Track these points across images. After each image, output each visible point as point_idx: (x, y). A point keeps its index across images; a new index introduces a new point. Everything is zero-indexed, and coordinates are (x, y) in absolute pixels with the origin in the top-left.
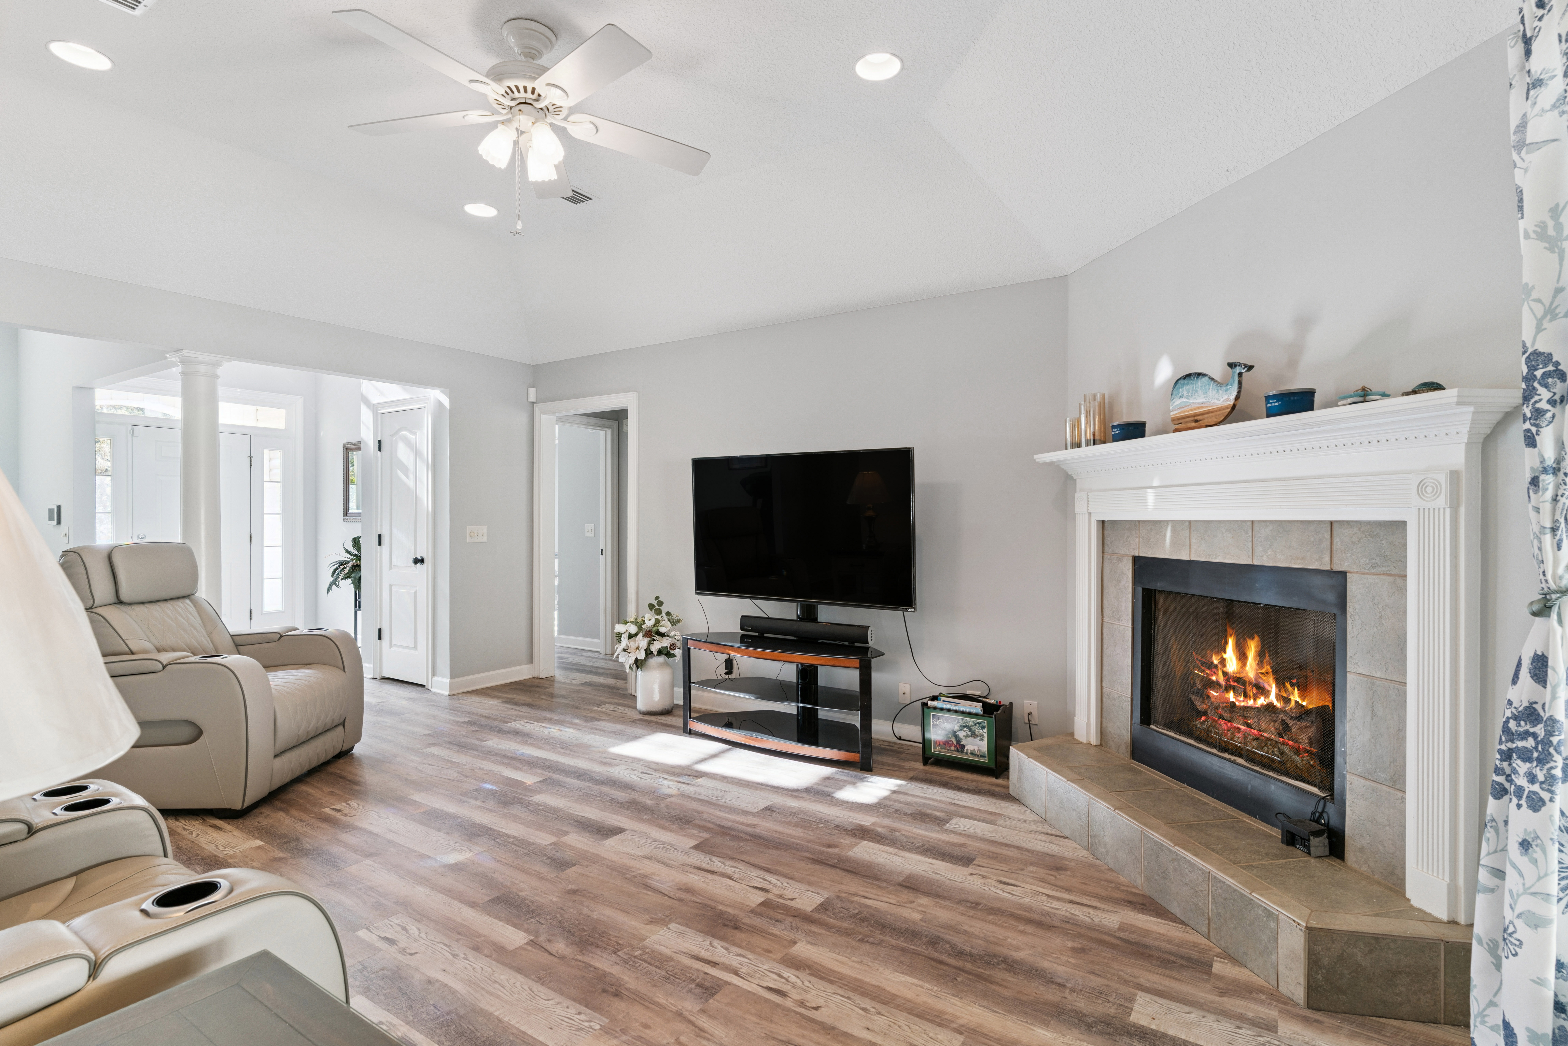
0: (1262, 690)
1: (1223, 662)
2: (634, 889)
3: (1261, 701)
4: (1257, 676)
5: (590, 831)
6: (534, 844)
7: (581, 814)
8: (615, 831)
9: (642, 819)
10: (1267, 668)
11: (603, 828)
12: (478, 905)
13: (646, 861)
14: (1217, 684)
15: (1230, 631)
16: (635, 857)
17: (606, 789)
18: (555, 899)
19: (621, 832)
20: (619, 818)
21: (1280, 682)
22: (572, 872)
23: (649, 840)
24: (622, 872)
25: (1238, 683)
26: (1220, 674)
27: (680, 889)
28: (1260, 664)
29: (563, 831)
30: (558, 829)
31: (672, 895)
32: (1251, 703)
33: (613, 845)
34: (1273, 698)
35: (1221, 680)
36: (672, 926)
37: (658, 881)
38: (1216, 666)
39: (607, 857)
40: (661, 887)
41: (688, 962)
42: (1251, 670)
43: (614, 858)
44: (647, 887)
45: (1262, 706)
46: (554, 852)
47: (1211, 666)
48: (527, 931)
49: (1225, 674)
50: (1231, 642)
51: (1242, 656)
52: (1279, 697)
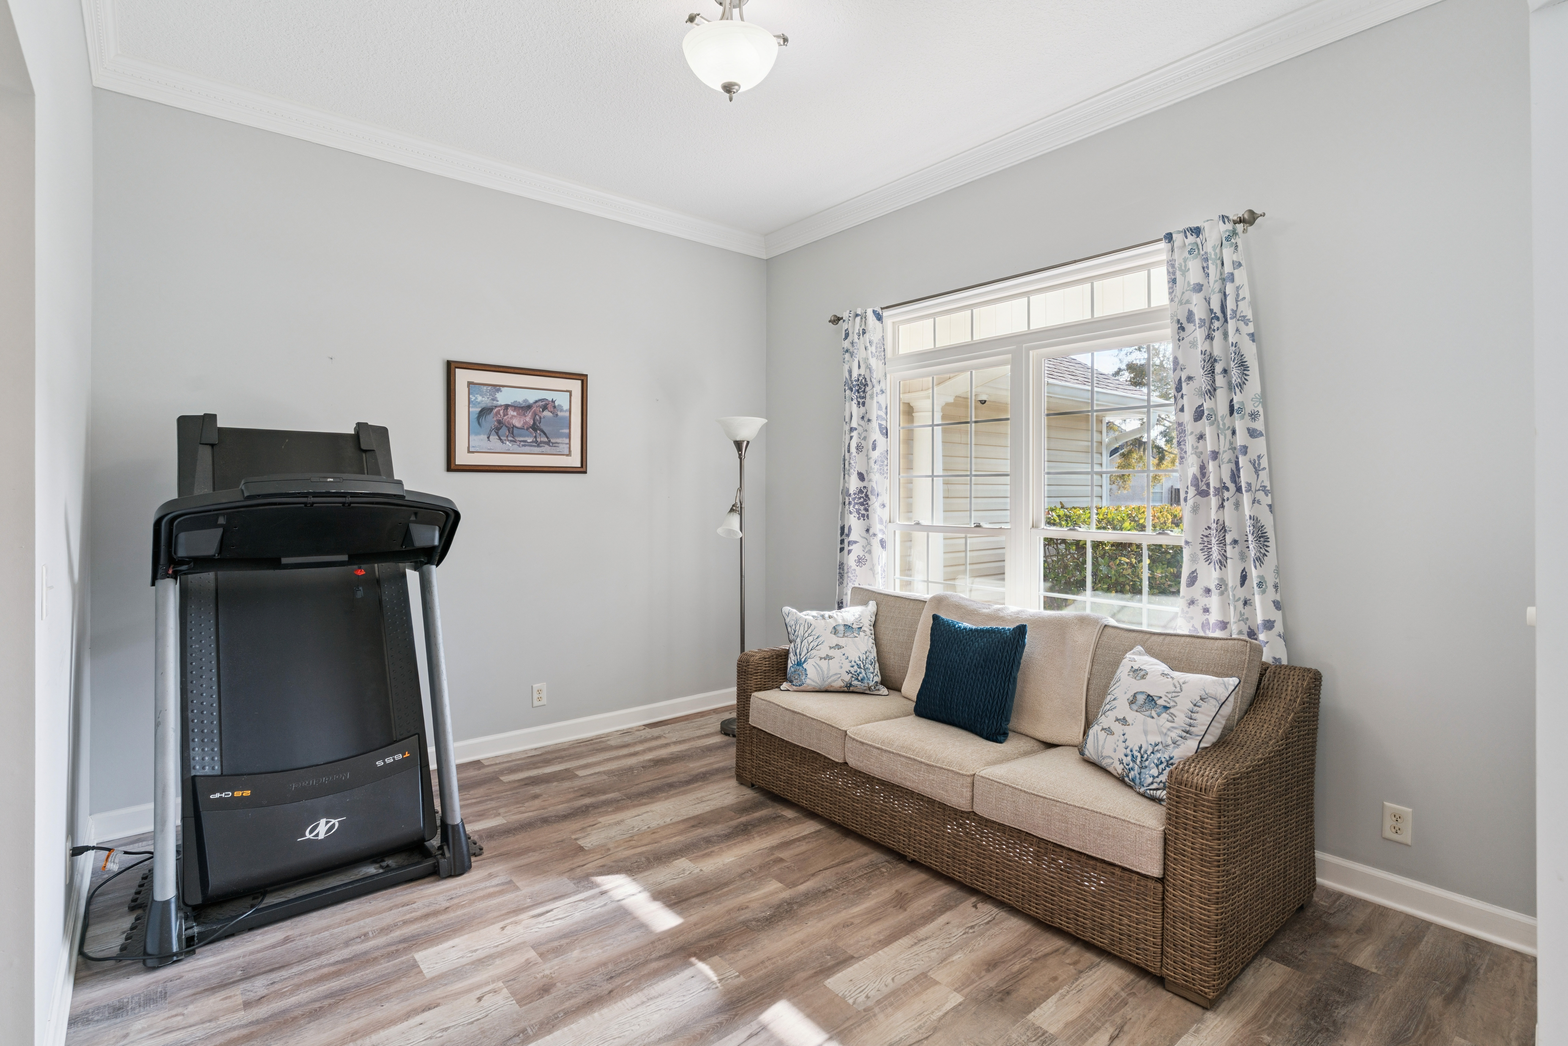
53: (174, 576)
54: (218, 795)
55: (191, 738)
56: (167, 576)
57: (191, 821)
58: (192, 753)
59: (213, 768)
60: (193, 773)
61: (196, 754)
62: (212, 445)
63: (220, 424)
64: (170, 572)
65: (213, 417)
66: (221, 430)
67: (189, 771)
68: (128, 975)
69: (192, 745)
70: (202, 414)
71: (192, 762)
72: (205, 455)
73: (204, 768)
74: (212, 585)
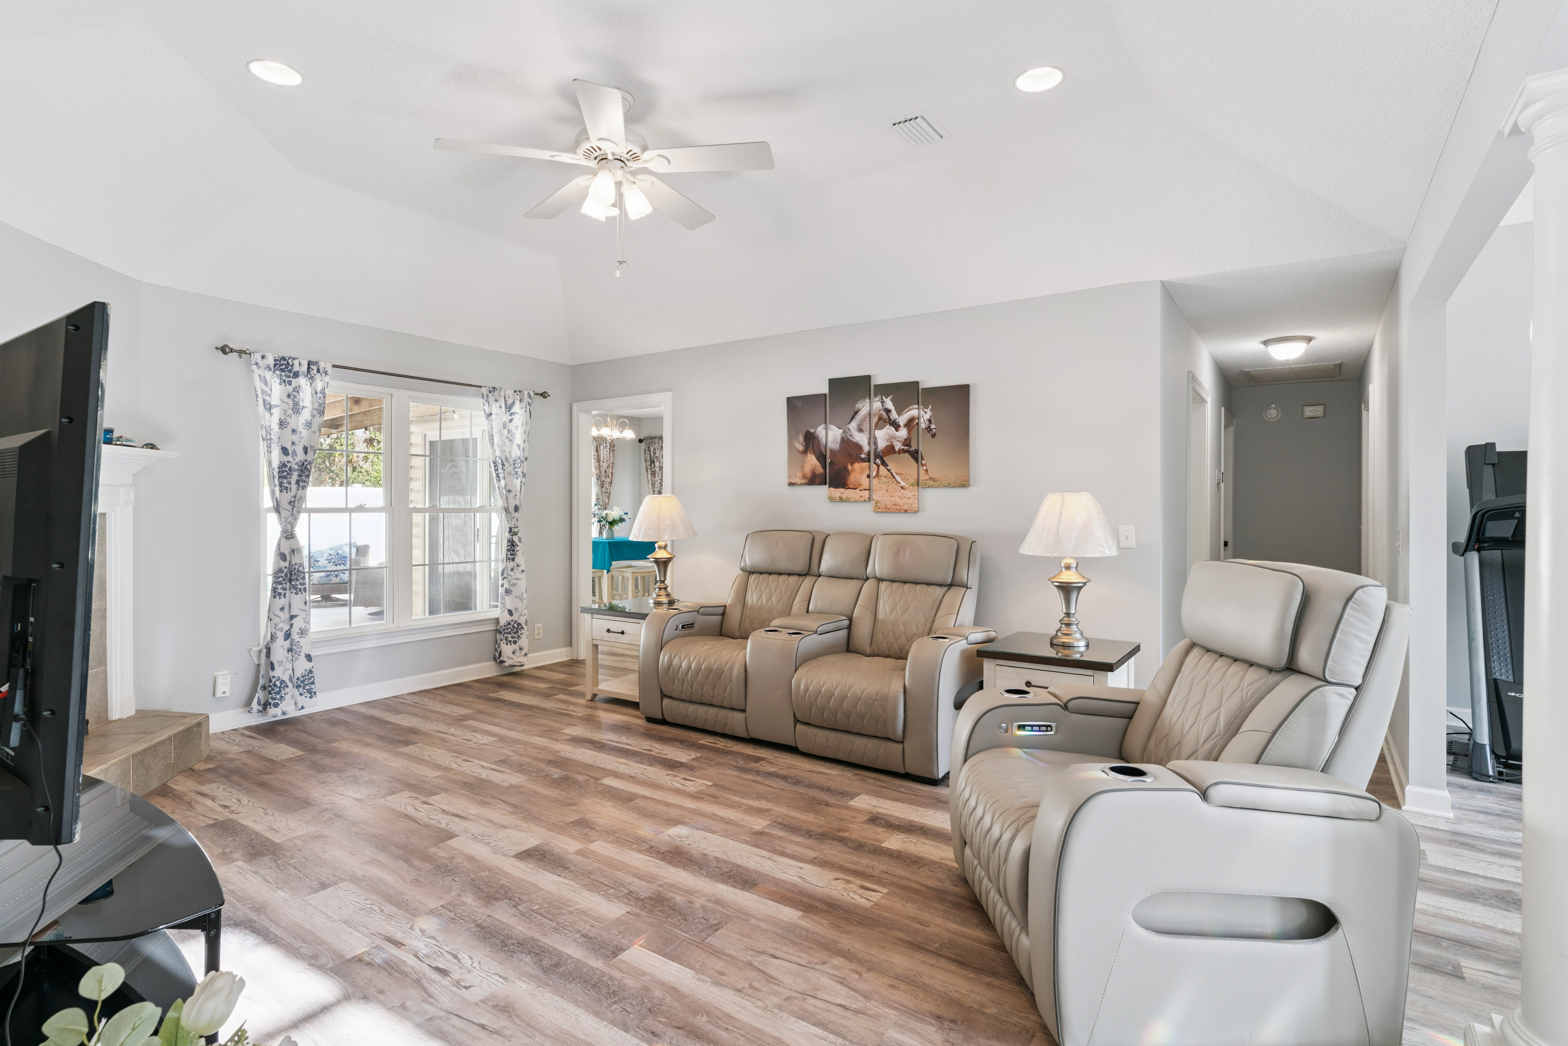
2: (525, 805)
5: (552, 854)
6: (609, 842)
7: (562, 879)
8: (526, 855)
9: (490, 871)
11: (538, 859)
12: (641, 797)
13: (506, 824)
16: (515, 827)
17: (520, 928)
18: (586, 800)
19: (520, 853)
20: (516, 873)
22: (575, 817)
23: (493, 844)
24: (530, 816)
27: (489, 804)
29: (583, 855)
30: (588, 858)
31: (498, 801)
33: (532, 839)
36: (507, 784)
37: (504, 809)
39: (541, 828)
40: (503, 806)
41: (507, 770)
43: (534, 828)
44: (514, 806)
46: (590, 834)
48: (602, 784)
53: (1479, 550)
54: (1513, 694)
55: (1491, 655)
56: (1474, 550)
57: (1495, 706)
58: (1493, 665)
59: (1508, 677)
60: (1494, 677)
61: (1496, 665)
62: (1493, 465)
63: (1498, 449)
64: (1476, 547)
65: (1494, 444)
66: (1499, 453)
67: (1492, 675)
68: (1463, 778)
69: (1492, 660)
70: (1484, 443)
71: (1494, 671)
72: (1488, 471)
73: (1501, 675)
74: (1500, 559)
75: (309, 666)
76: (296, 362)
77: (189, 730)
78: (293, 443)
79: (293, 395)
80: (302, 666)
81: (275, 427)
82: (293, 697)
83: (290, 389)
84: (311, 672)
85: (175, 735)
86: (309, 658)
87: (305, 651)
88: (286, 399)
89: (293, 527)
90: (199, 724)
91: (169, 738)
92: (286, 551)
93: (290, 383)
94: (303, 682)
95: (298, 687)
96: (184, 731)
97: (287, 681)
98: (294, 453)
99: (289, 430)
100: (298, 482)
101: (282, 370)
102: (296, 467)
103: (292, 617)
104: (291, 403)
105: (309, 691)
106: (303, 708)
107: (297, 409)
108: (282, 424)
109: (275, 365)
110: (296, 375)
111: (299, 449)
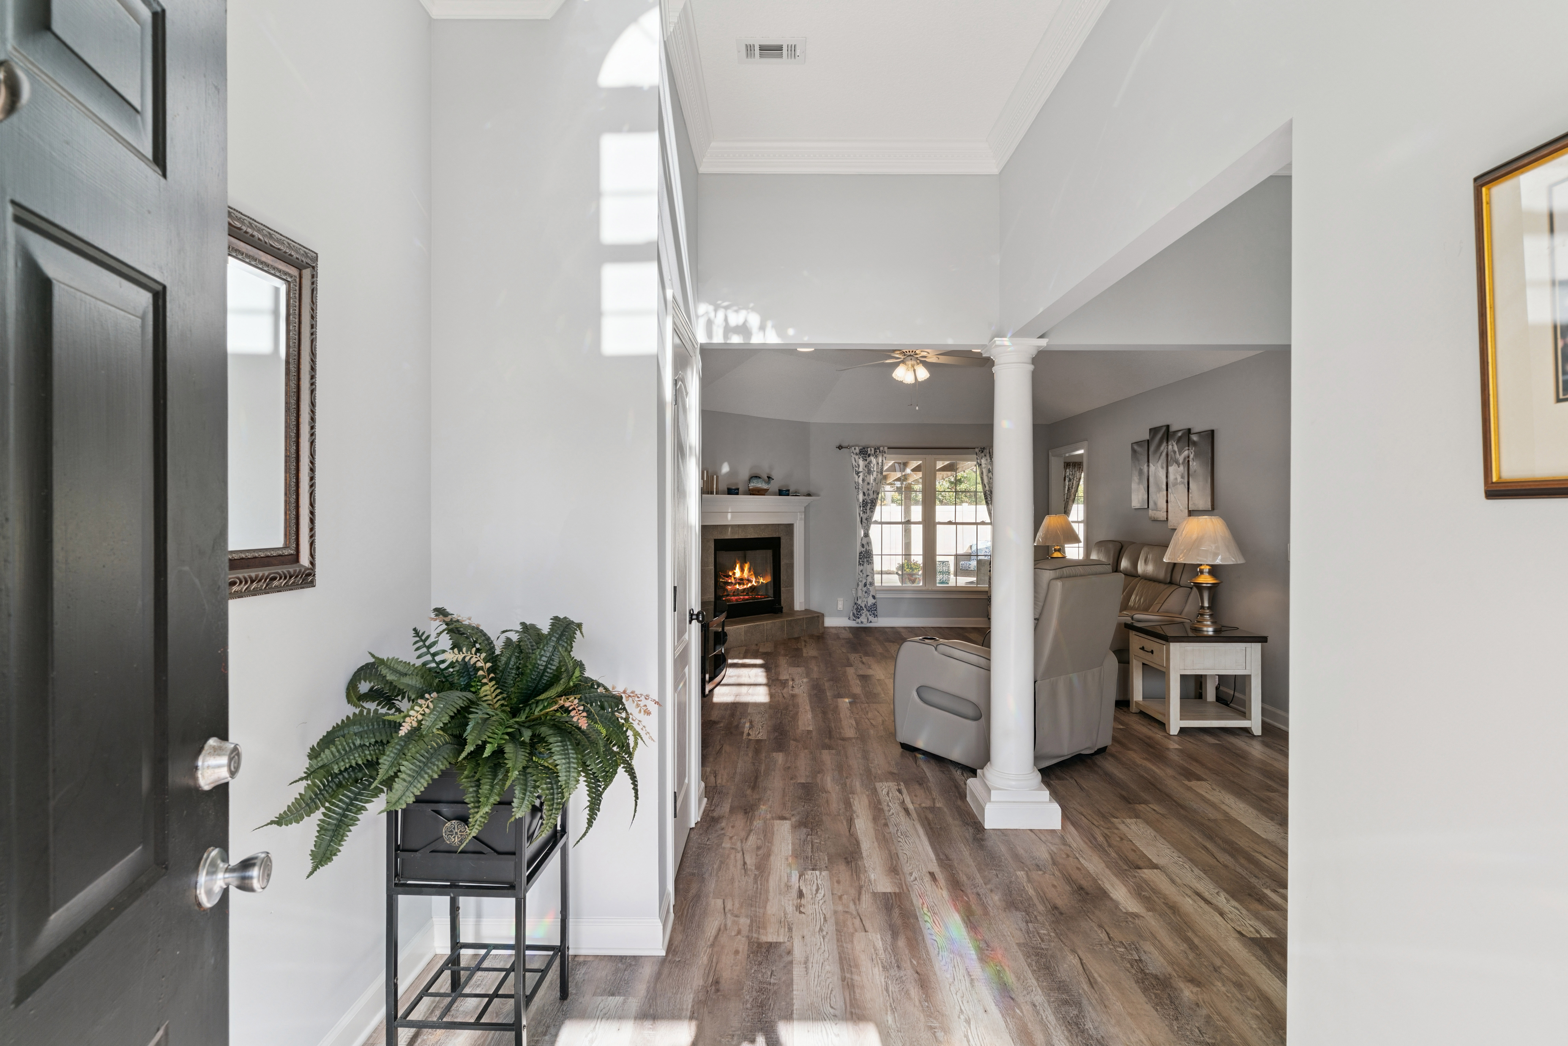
0: (749, 581)
1: (734, 574)
3: (750, 585)
4: (748, 576)
10: (752, 573)
14: (731, 583)
15: (737, 561)
21: (756, 577)
25: (741, 581)
26: (733, 578)
28: (749, 572)
32: (745, 587)
34: (754, 583)
35: (733, 581)
38: (731, 576)
42: (746, 574)
45: (750, 587)
47: (729, 576)
49: (735, 578)
50: (738, 566)
51: (742, 570)
52: (755, 582)
75: (874, 601)
76: (869, 449)
77: (814, 617)
78: (868, 490)
79: (868, 466)
80: (871, 601)
81: (860, 481)
82: (866, 615)
83: (866, 463)
84: (874, 604)
85: (806, 618)
86: (874, 597)
87: (872, 593)
88: (865, 468)
89: (868, 531)
90: (818, 617)
91: (803, 618)
92: (864, 542)
93: (866, 460)
94: (871, 609)
95: (869, 611)
96: (810, 617)
97: (863, 607)
98: (869, 495)
99: (866, 483)
100: (870, 508)
101: (864, 454)
102: (869, 501)
103: (867, 576)
104: (866, 470)
105: (874, 614)
106: (871, 622)
107: (869, 472)
108: (863, 480)
109: (860, 452)
110: (869, 456)
111: (871, 492)
